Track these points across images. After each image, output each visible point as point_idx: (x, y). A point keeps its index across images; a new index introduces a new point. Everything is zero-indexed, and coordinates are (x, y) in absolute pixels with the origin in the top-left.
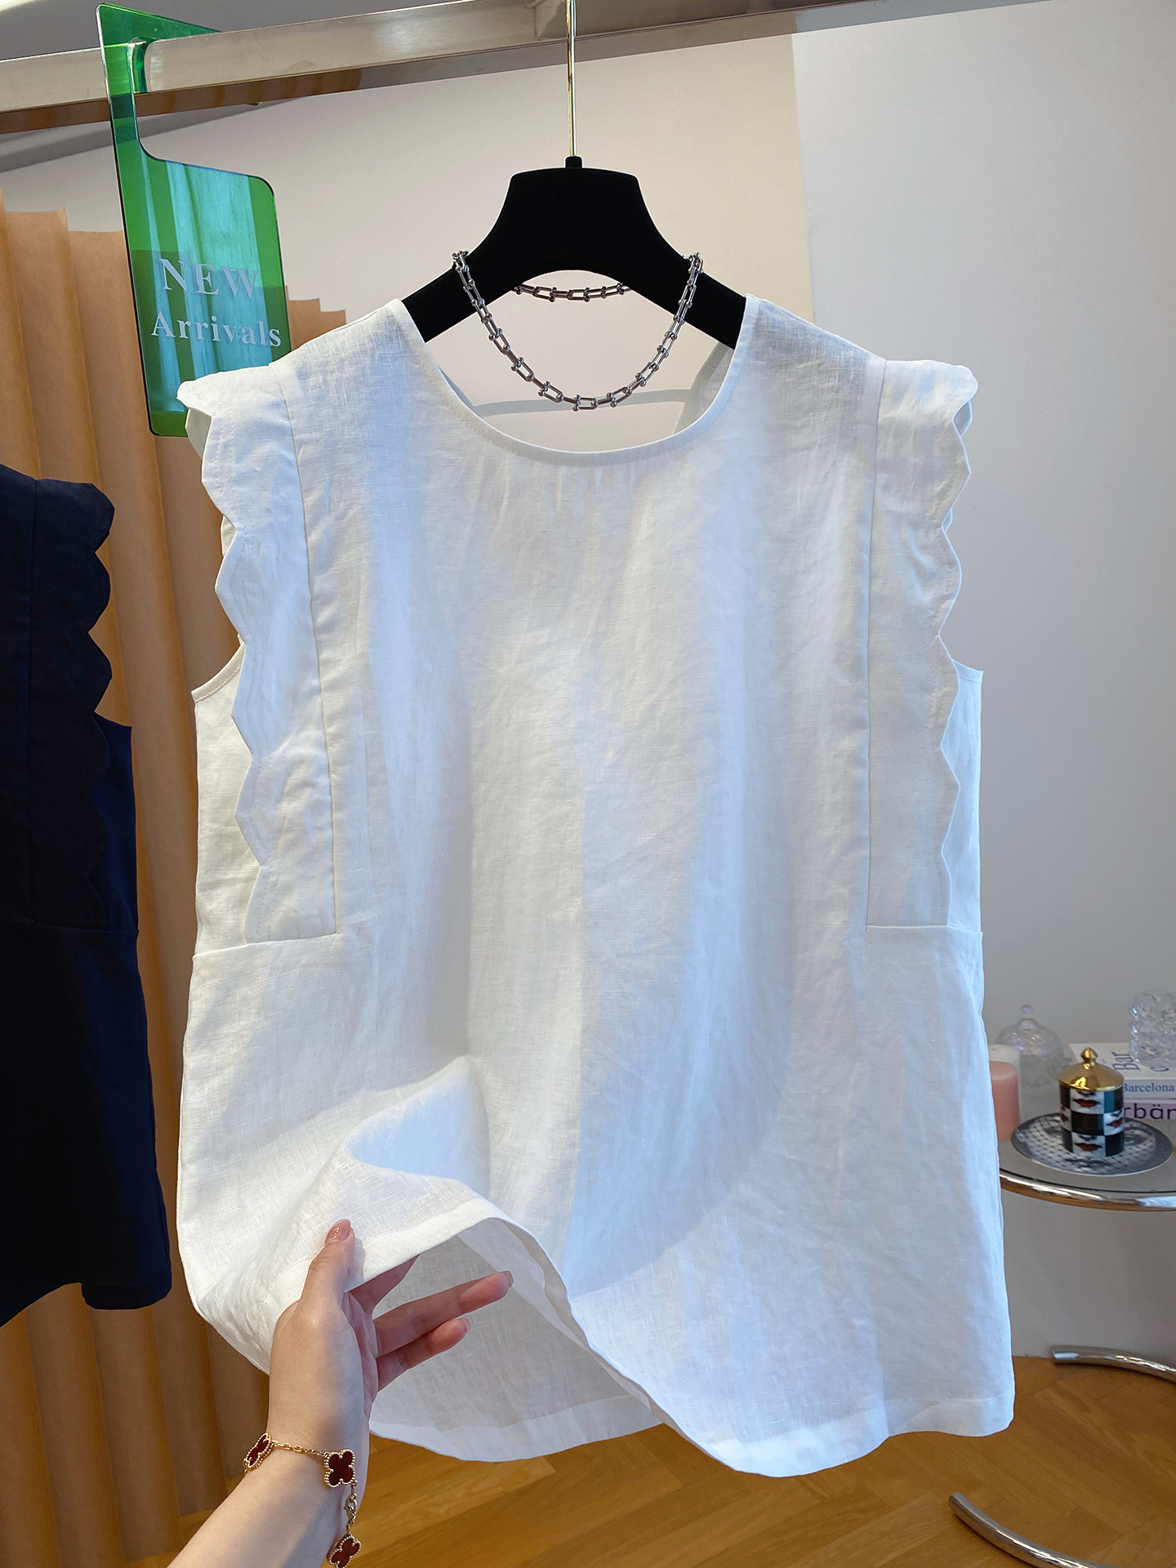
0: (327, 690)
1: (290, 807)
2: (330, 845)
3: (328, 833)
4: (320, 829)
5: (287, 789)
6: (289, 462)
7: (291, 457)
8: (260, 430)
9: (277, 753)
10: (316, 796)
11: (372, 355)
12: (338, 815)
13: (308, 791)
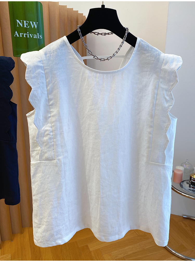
0: (52, 117)
1: (45, 138)
2: (53, 145)
3: (53, 143)
4: (51, 142)
5: (45, 135)
6: (43, 74)
7: (43, 72)
8: (37, 67)
9: (43, 129)
10: (50, 137)
11: (60, 49)
12: (55, 140)
13: (49, 136)
